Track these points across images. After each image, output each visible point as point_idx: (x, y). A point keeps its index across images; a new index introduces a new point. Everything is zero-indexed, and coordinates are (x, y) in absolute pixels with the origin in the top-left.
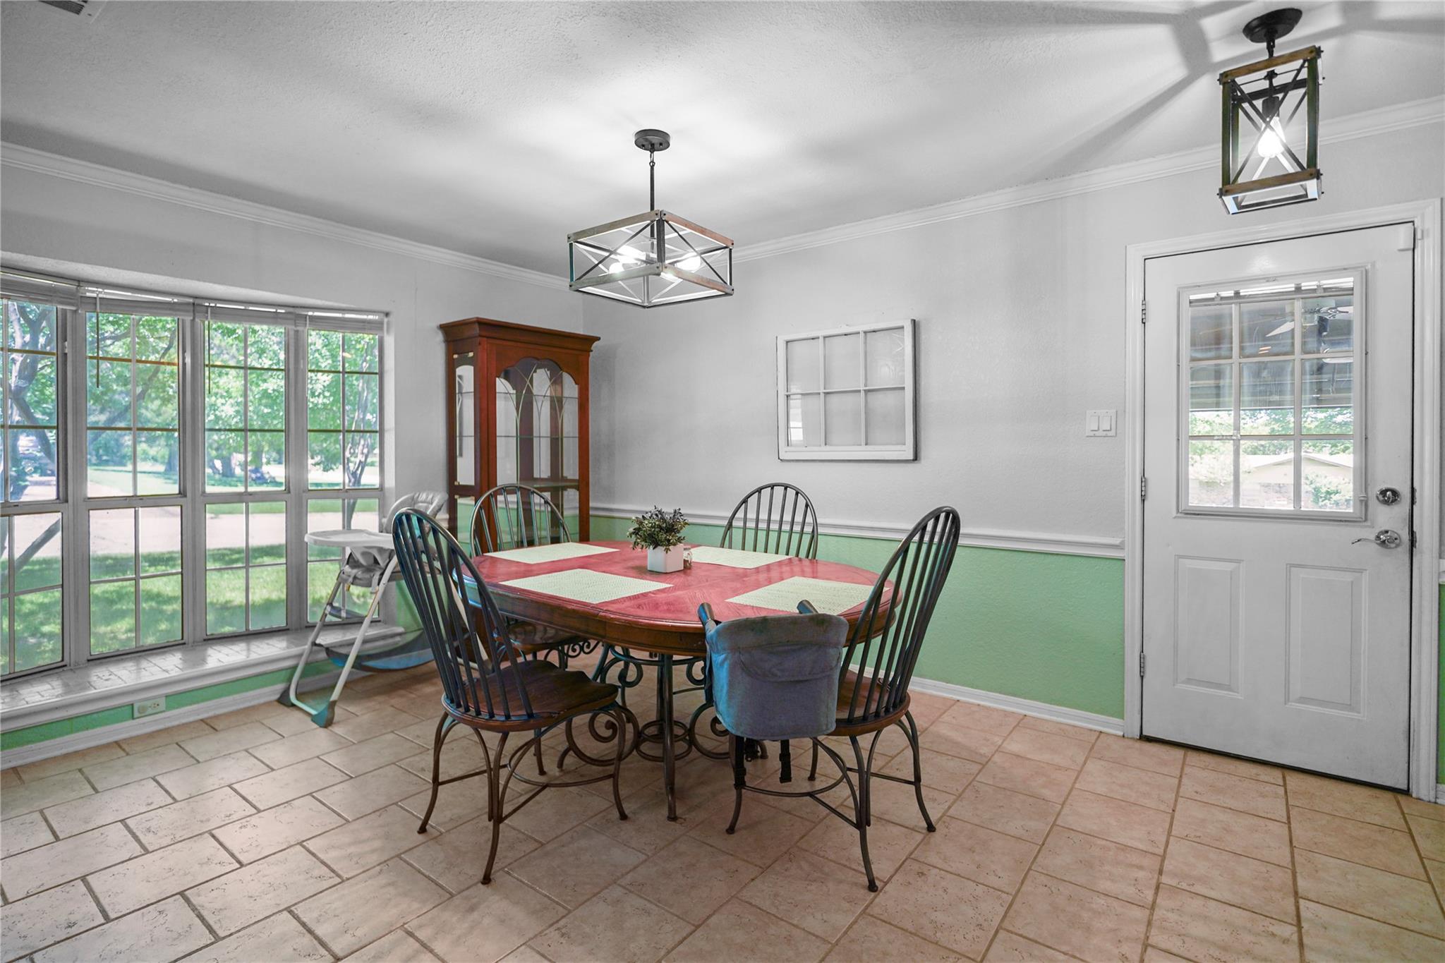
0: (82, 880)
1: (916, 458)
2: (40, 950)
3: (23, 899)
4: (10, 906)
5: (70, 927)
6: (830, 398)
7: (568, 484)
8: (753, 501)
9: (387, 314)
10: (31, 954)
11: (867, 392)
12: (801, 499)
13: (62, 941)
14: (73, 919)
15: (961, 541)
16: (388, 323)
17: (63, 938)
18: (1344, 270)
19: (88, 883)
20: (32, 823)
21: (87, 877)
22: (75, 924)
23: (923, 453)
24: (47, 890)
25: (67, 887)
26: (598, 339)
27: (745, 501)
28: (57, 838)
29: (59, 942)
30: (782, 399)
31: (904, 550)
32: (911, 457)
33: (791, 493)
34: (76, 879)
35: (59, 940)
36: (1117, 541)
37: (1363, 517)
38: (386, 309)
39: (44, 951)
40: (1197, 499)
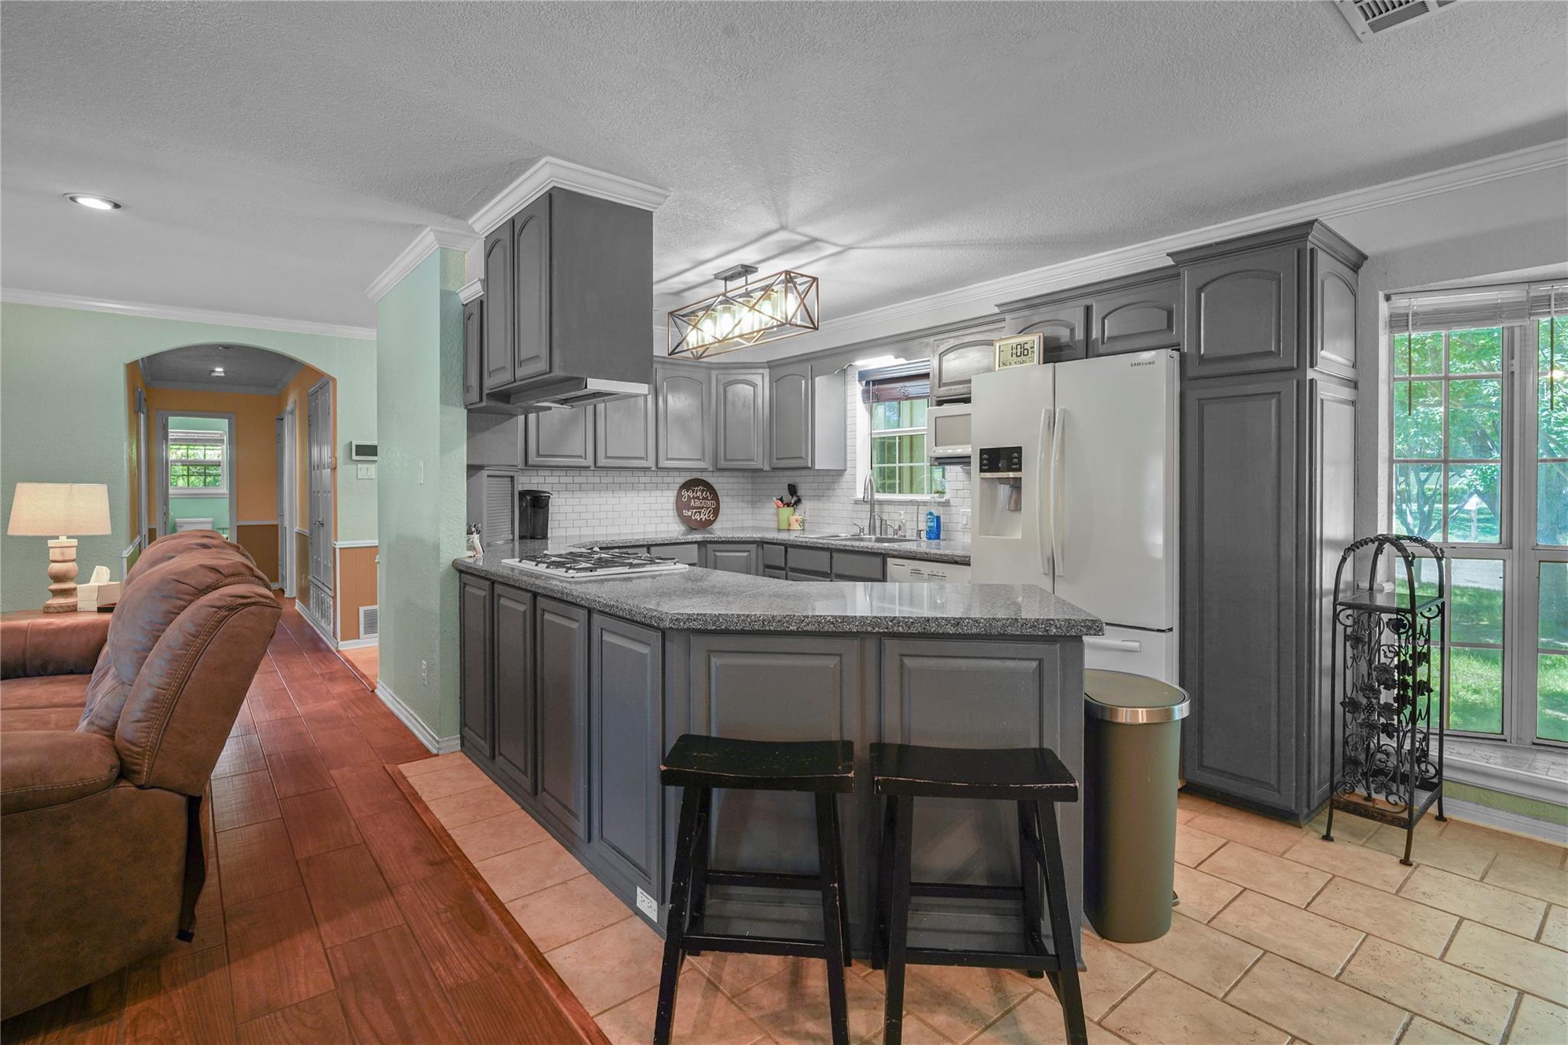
0: (1519, 993)
2: (1425, 1017)
3: (1456, 966)
4: (1441, 963)
5: (1465, 1021)
10: (1416, 1014)
13: (1448, 1027)
14: (1475, 1017)
17: (1449, 1025)
19: (1521, 1001)
20: (1531, 909)
21: (1525, 995)
22: (1471, 1023)
24: (1481, 975)
25: (1499, 988)
28: (1537, 939)
29: (1443, 1025)
34: (1514, 988)
35: (1445, 1023)
39: (1426, 1021)
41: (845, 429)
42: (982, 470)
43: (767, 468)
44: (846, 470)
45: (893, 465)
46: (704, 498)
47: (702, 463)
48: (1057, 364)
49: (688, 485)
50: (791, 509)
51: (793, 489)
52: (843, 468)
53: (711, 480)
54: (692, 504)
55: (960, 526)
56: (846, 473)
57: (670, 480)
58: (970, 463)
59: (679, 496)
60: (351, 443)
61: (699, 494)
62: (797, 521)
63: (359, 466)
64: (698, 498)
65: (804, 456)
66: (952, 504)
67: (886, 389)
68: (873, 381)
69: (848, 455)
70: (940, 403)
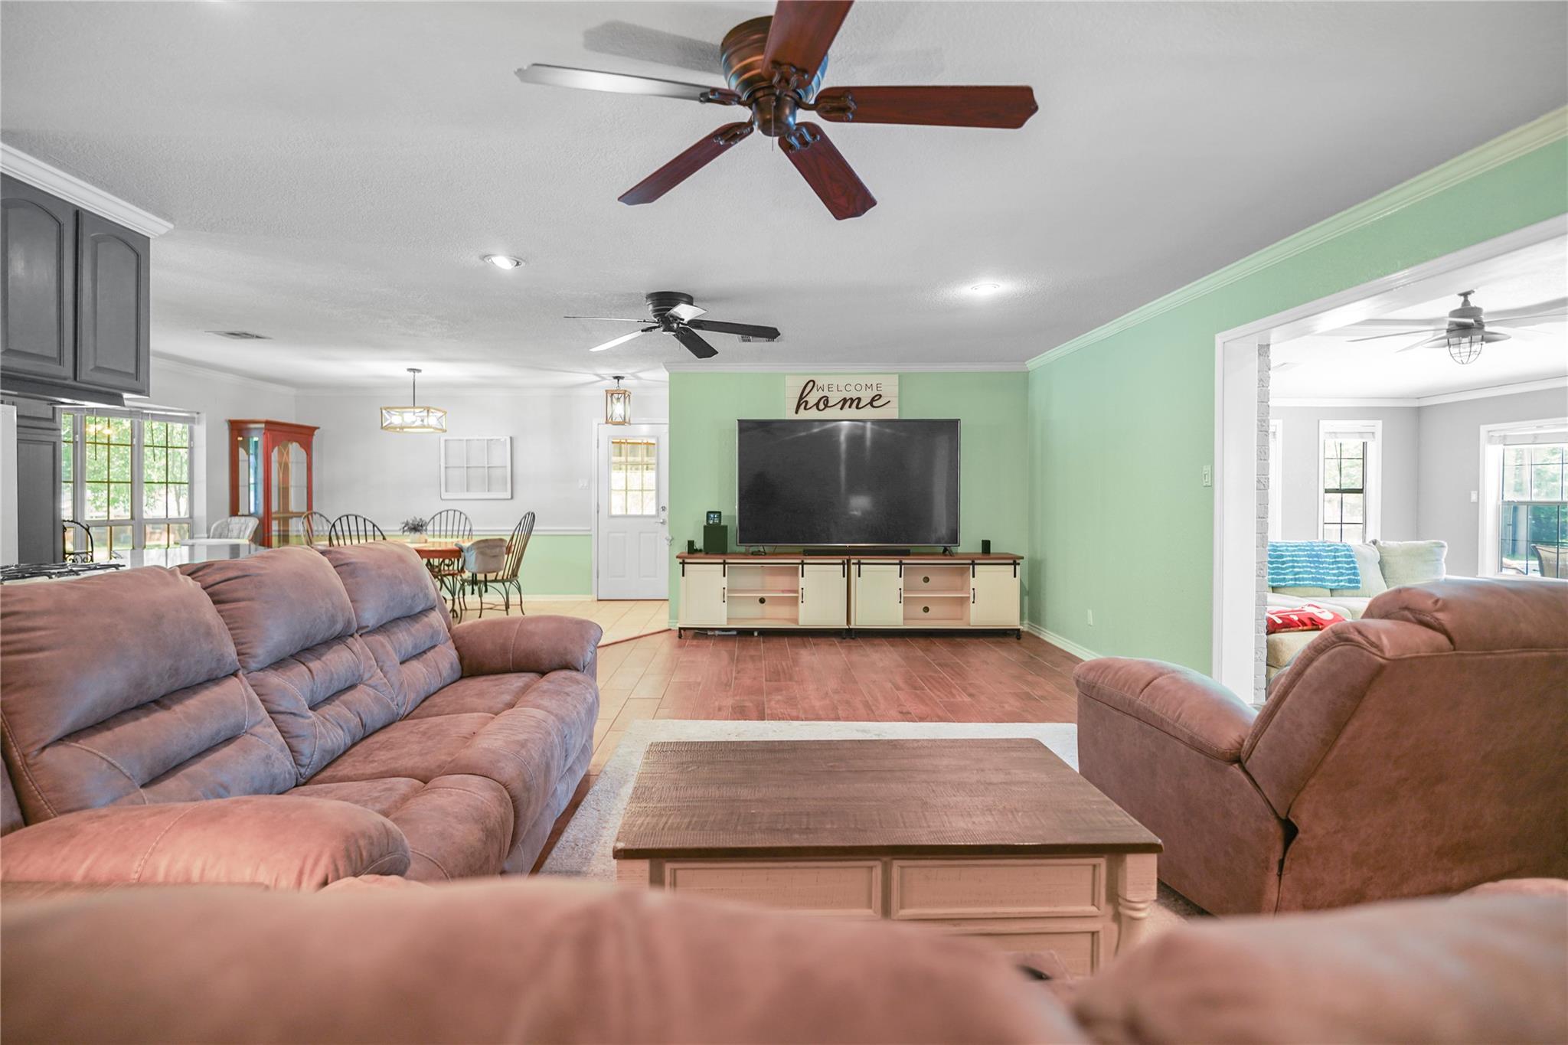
1: (512, 498)
6: (469, 469)
7: (292, 515)
8: (437, 518)
9: (198, 413)
11: (488, 467)
12: (463, 517)
15: (532, 533)
16: (198, 418)
18: (653, 437)
23: (515, 496)
26: (318, 428)
27: (433, 518)
30: (443, 469)
31: (520, 524)
32: (510, 497)
33: (457, 514)
36: (589, 528)
37: (658, 515)
38: (198, 411)
40: (614, 512)
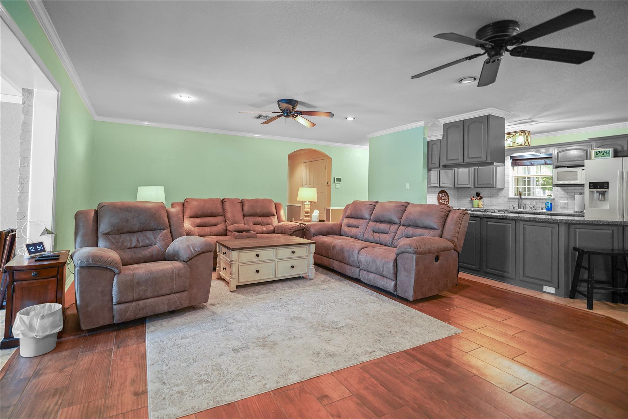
41: (504, 174)
42: (590, 188)
43: (472, 187)
44: (504, 188)
45: (525, 187)
46: (445, 197)
47: (450, 185)
48: (624, 158)
49: (441, 192)
50: (478, 201)
51: (478, 194)
52: (503, 188)
53: (446, 191)
54: (442, 198)
55: (559, 207)
56: (504, 189)
57: (435, 190)
58: (584, 186)
59: (438, 196)
60: (335, 178)
61: (444, 195)
62: (482, 205)
63: (336, 184)
64: (444, 196)
65: (492, 183)
66: (555, 199)
67: (521, 162)
68: (517, 160)
69: (505, 183)
70: (557, 167)
